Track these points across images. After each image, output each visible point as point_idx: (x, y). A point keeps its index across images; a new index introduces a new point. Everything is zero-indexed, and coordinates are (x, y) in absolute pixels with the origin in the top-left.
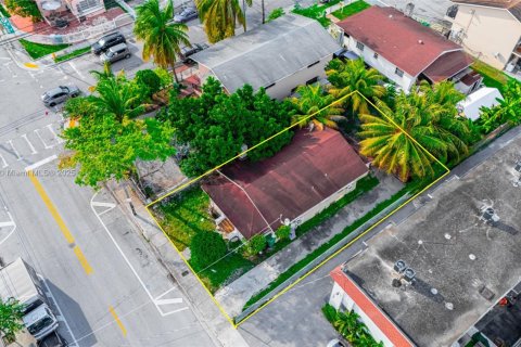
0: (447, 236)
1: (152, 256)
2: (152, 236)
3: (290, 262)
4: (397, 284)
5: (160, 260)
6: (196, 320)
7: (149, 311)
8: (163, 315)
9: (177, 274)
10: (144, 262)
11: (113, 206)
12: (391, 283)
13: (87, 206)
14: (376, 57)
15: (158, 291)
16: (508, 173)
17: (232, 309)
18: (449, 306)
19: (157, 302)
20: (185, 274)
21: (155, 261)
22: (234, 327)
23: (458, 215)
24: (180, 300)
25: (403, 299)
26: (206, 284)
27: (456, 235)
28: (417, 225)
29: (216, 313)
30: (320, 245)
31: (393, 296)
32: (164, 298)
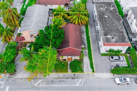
0: (108, 25)
1: (64, 79)
2: (58, 76)
3: (87, 54)
4: (112, 38)
5: (67, 78)
6: (88, 79)
7: (78, 88)
8: (82, 85)
9: (73, 77)
10: (64, 82)
11: (41, 80)
12: (112, 39)
13: (35, 87)
14: (52, 6)
15: (75, 83)
16: (101, 9)
17: (90, 71)
18: (121, 34)
19: (78, 85)
20: (74, 75)
21: (66, 79)
22: (94, 73)
23: (105, 21)
24: (80, 80)
25: (116, 39)
26: (80, 72)
27: (108, 24)
28: (103, 27)
29: (89, 75)
30: (87, 47)
31: (114, 40)
32: (77, 83)
